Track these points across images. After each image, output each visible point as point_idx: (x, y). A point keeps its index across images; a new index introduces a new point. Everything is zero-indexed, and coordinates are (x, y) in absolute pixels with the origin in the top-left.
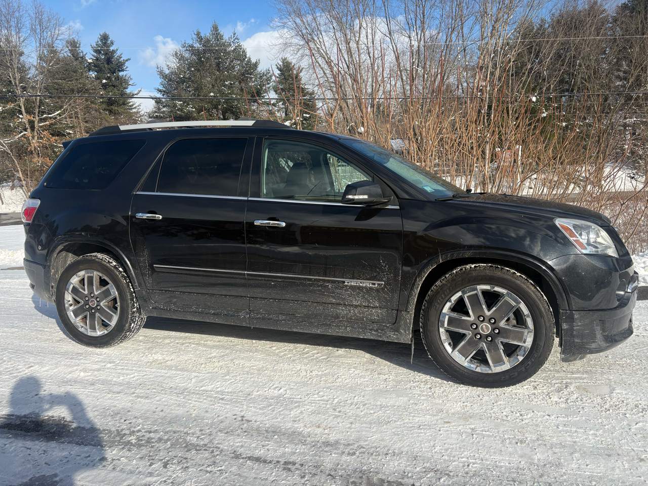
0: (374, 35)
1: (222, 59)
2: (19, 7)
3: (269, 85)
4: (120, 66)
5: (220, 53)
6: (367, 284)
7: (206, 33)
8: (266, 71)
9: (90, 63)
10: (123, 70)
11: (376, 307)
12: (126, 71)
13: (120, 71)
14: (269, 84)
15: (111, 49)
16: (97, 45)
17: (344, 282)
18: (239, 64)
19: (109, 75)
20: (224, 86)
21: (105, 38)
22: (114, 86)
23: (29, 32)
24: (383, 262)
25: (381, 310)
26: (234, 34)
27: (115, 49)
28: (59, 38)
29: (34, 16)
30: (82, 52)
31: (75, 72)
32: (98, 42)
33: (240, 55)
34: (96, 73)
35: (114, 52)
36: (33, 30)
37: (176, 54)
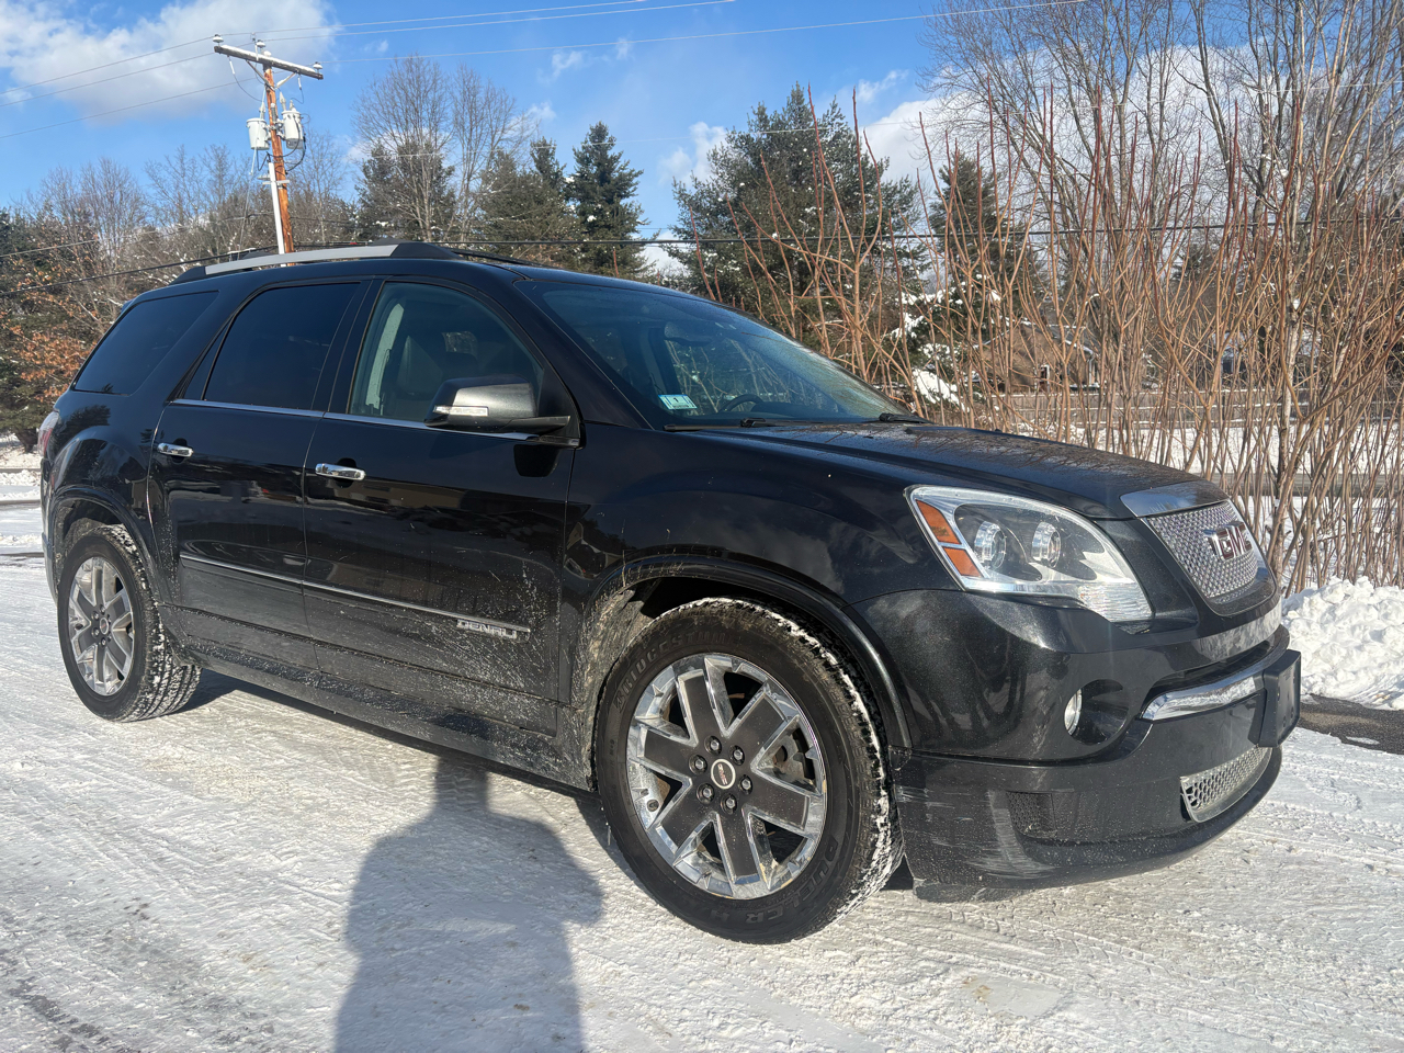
0: (1164, 86)
1: (804, 160)
2: (435, 81)
3: (905, 214)
4: (622, 186)
5: (801, 149)
6: (498, 630)
7: (777, 107)
8: (901, 182)
9: (569, 185)
10: (627, 196)
11: (517, 691)
12: (633, 195)
13: (622, 197)
14: (904, 210)
15: (610, 153)
16: (584, 148)
17: (456, 620)
18: (841, 171)
19: (599, 206)
20: (802, 218)
21: (599, 133)
22: (609, 227)
23: (451, 127)
24: (529, 578)
25: (528, 698)
26: (834, 107)
27: (617, 154)
28: (505, 136)
29: (459, 98)
30: (557, 163)
31: (540, 202)
32: (586, 142)
33: (847, 150)
34: (579, 203)
35: (615, 159)
36: (459, 124)
37: (715, 154)
